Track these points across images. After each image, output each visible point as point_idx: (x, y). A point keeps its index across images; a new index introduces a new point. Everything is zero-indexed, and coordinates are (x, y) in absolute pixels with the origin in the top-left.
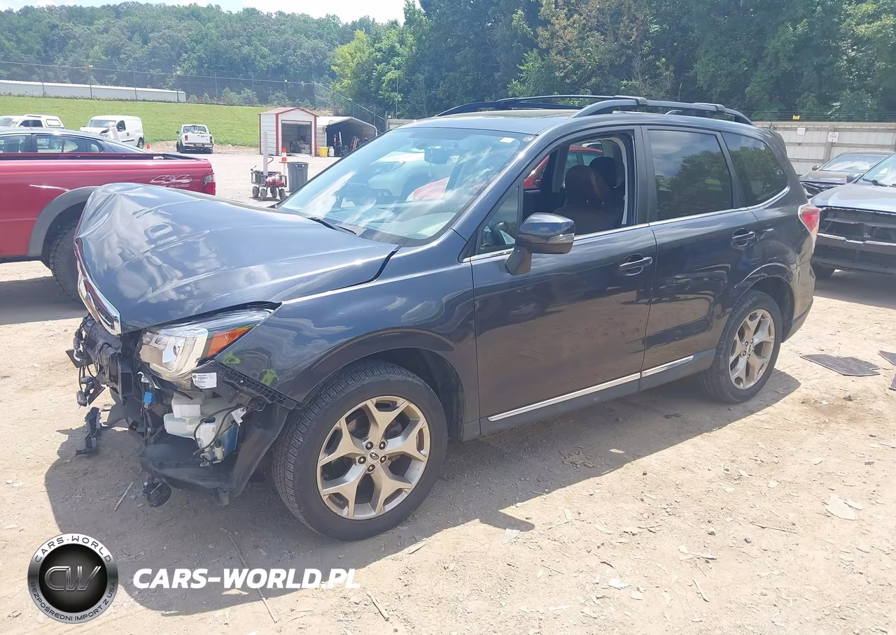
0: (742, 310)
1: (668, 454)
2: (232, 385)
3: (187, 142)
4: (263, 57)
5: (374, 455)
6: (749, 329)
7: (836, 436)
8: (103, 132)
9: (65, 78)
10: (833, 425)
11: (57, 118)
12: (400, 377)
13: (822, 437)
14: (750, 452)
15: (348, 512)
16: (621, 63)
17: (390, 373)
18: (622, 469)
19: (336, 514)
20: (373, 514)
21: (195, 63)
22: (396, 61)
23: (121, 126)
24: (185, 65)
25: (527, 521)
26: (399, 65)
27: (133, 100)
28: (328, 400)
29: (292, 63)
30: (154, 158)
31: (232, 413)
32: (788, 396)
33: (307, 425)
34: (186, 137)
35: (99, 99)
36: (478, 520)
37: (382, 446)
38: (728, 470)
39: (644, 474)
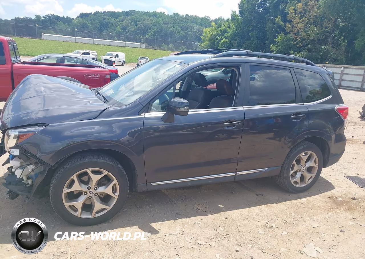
0: (298, 150)
1: (245, 212)
2: (26, 155)
3: (140, 63)
4: (179, 32)
5: (91, 192)
6: (303, 159)
7: (335, 215)
8: (110, 58)
9: (106, 38)
10: (337, 210)
11: (95, 52)
12: (103, 161)
13: (327, 215)
14: (285, 217)
15: (78, 214)
16: (323, 38)
17: (98, 159)
18: (218, 214)
19: (72, 214)
20: (90, 217)
21: (153, 33)
22: (226, 35)
23: (117, 56)
24: (149, 34)
25: (159, 231)
26: (227, 37)
27: (124, 47)
28: (68, 167)
29: (189, 35)
30: (96, 67)
31: (28, 167)
32: (323, 193)
33: (58, 175)
34: (140, 61)
35: (112, 46)
36: (137, 226)
37: (96, 189)
38: (267, 223)
39: (226, 219)
